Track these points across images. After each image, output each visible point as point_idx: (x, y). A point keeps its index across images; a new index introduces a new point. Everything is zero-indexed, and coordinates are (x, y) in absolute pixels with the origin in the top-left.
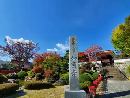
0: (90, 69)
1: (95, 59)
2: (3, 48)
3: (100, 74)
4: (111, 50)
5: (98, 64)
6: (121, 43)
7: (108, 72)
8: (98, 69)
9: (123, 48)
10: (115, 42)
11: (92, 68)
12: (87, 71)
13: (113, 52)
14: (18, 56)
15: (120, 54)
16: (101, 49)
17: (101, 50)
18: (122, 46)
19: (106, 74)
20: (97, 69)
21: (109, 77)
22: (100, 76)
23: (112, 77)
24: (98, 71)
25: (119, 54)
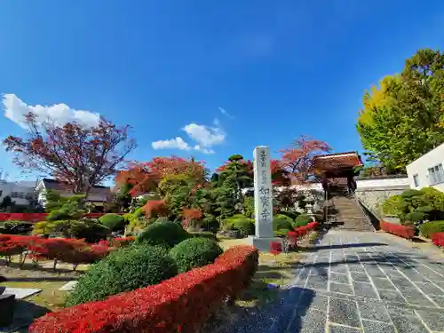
0: (292, 205)
1: (307, 178)
2: (24, 145)
3: (313, 218)
4: (354, 152)
5: (314, 192)
6: (382, 135)
7: (335, 212)
8: (310, 205)
9: (384, 148)
10: (366, 132)
11: (297, 204)
12: (283, 210)
13: (359, 157)
14: (71, 169)
15: (377, 164)
16: (326, 149)
17: (326, 153)
18: (382, 142)
19: (329, 217)
20: (307, 205)
21: (335, 225)
22: (312, 221)
23: (342, 224)
24: (310, 211)
25: (374, 165)
